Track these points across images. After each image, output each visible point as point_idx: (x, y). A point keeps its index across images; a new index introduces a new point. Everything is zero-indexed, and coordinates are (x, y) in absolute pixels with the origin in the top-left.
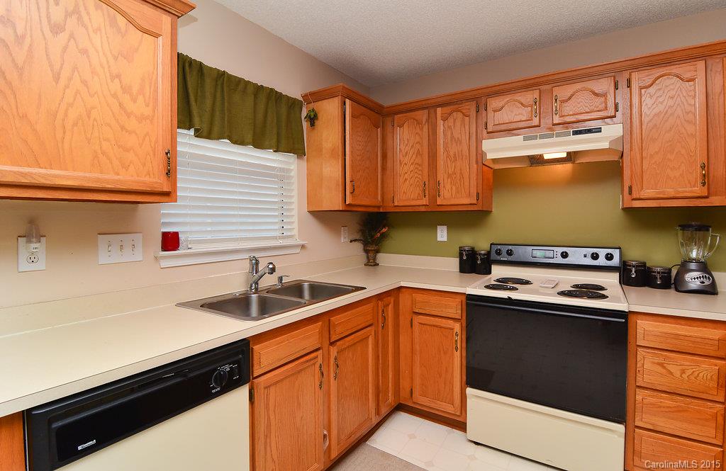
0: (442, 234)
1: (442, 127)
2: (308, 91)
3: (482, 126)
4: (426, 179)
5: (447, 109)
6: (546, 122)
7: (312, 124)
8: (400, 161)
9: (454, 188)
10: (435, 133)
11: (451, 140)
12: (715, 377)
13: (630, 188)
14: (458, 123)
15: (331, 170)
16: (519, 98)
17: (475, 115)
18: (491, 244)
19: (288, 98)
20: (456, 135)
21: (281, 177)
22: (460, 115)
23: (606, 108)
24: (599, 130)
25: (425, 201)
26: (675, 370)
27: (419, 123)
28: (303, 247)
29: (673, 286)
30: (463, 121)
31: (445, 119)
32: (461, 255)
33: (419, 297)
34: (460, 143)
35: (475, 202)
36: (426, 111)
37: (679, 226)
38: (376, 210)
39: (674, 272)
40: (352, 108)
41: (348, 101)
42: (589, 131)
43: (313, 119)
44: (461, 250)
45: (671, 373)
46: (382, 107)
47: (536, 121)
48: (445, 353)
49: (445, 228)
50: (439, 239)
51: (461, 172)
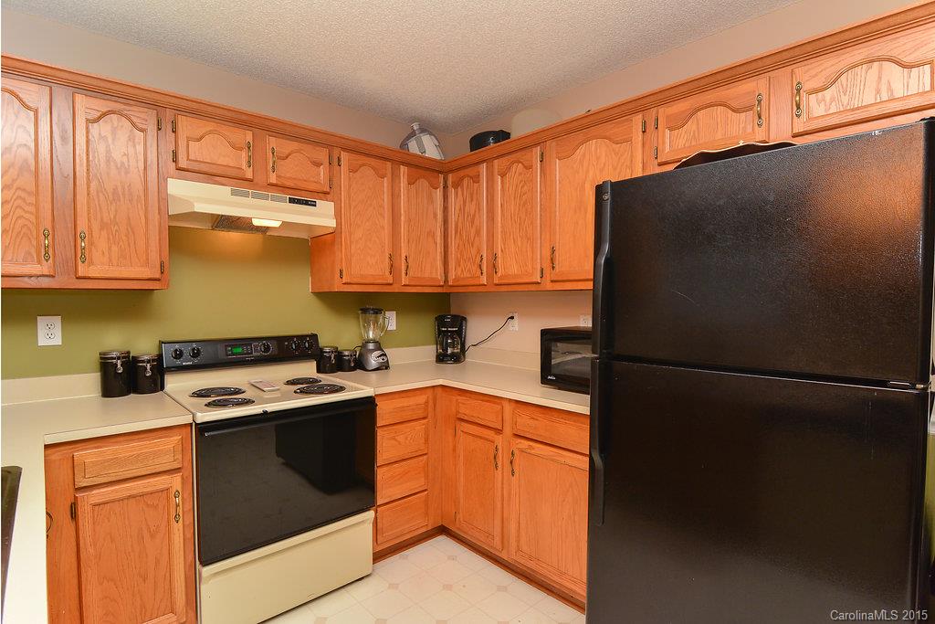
9: (115, 249)
12: (424, 434)
13: (341, 271)
14: (122, 137)
16: (225, 133)
17: (155, 132)
18: (161, 343)
20: (117, 156)
24: (314, 204)
25: (46, 268)
26: (402, 439)
30: (132, 135)
33: (90, 455)
35: (157, 275)
37: (361, 310)
42: (305, 203)
45: (400, 443)
47: (248, 173)
49: (56, 321)
50: (43, 342)
51: (128, 223)
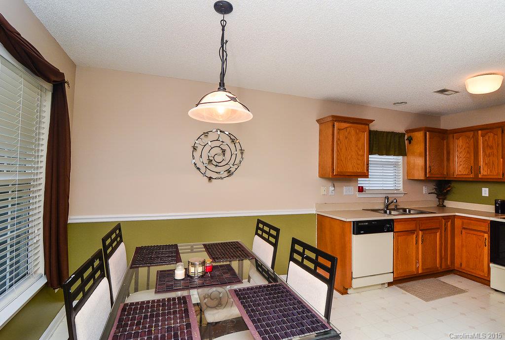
0: (485, 192)
1: (482, 140)
2: (408, 129)
4: (472, 165)
5: (485, 132)
7: (410, 142)
8: (457, 156)
10: (477, 142)
11: (487, 147)
15: (420, 161)
17: (501, 135)
19: (399, 133)
20: (490, 144)
21: (395, 165)
22: (492, 135)
25: (471, 176)
27: (468, 137)
28: (405, 194)
31: (483, 136)
32: (496, 204)
33: (465, 221)
34: (492, 148)
35: (501, 177)
36: (472, 133)
38: (443, 179)
40: (430, 135)
41: (427, 133)
43: (410, 140)
44: (496, 202)
48: (479, 248)
49: (487, 189)
50: (483, 195)
51: (493, 163)
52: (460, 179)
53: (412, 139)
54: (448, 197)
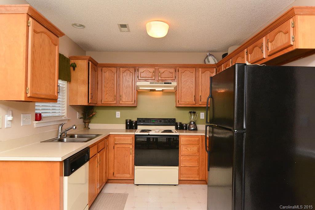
0: (118, 114)
1: (122, 75)
3: (136, 77)
4: (116, 94)
5: (124, 69)
6: (157, 79)
7: (74, 69)
8: (104, 86)
12: (197, 149)
13: (178, 101)
14: (128, 75)
16: (149, 70)
17: (134, 73)
18: (137, 118)
22: (129, 72)
23: (173, 77)
24: (171, 83)
25: (115, 102)
26: (189, 149)
27: (113, 72)
28: (69, 120)
29: (188, 129)
30: (130, 74)
31: (123, 72)
32: (127, 123)
34: (129, 82)
35: (134, 103)
36: (116, 68)
39: (188, 125)
40: (92, 65)
41: (90, 62)
42: (168, 83)
43: (74, 67)
44: (127, 121)
45: (188, 150)
46: (98, 63)
47: (154, 78)
48: (127, 156)
49: (119, 112)
50: (117, 117)
51: (129, 92)
52: (105, 105)
53: (76, 66)
54: (92, 120)
